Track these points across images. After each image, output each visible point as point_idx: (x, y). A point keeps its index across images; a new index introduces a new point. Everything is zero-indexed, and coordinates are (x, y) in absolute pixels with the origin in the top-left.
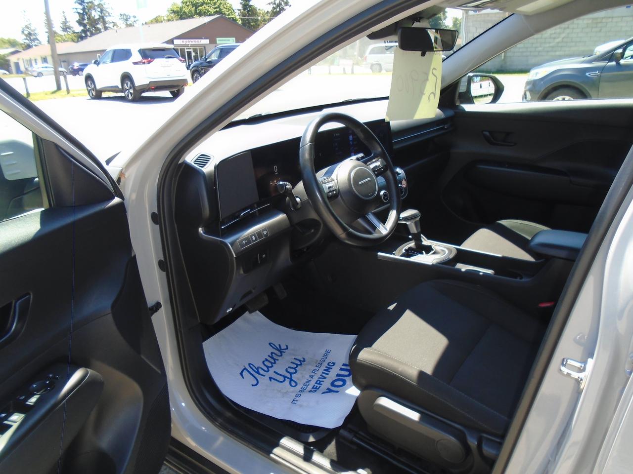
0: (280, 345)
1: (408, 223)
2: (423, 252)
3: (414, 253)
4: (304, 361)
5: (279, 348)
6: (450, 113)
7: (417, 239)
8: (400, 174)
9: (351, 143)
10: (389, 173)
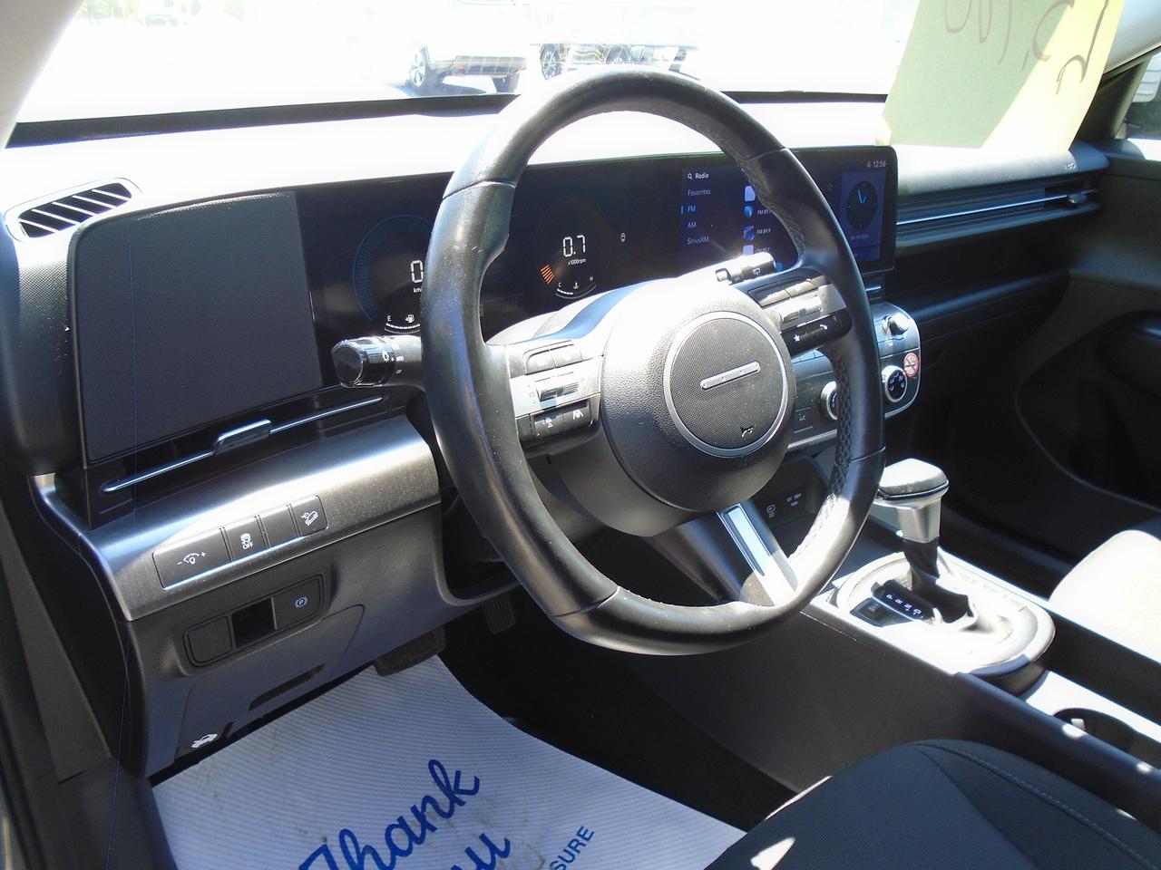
0: (458, 774)
1: (898, 507)
2: (936, 611)
3: (901, 608)
4: (505, 854)
5: (452, 784)
6: (1096, 159)
7: (922, 559)
8: (901, 332)
9: (749, 210)
10: (851, 343)
